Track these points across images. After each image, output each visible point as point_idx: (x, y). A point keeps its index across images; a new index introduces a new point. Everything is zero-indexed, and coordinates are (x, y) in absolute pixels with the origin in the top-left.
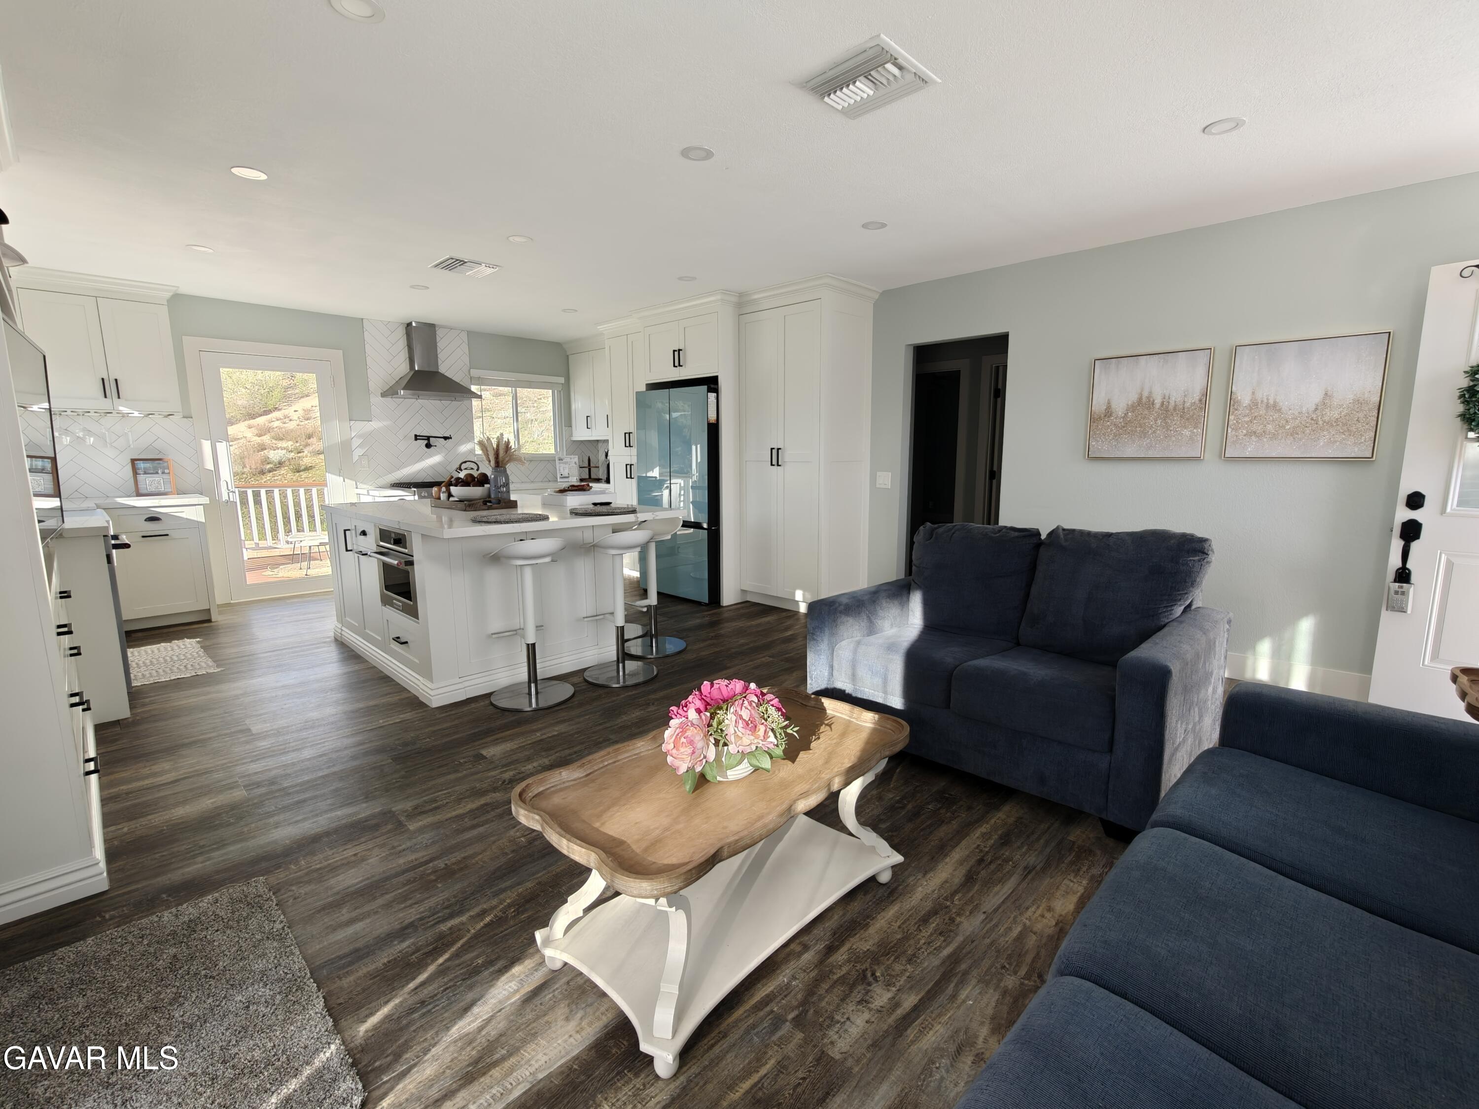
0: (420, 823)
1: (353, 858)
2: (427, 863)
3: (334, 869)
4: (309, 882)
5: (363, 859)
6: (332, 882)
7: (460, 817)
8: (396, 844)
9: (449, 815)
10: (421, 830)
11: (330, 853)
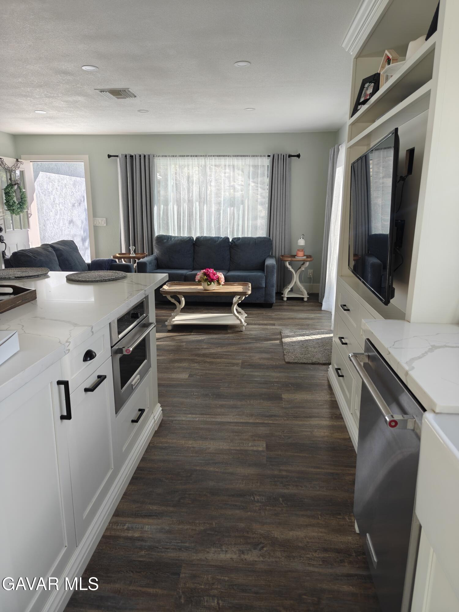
0: (237, 361)
1: (261, 360)
2: (245, 352)
3: (268, 359)
4: (275, 358)
5: (259, 358)
6: (270, 357)
7: (225, 358)
8: (249, 359)
9: (228, 360)
10: (239, 359)
11: (266, 363)
